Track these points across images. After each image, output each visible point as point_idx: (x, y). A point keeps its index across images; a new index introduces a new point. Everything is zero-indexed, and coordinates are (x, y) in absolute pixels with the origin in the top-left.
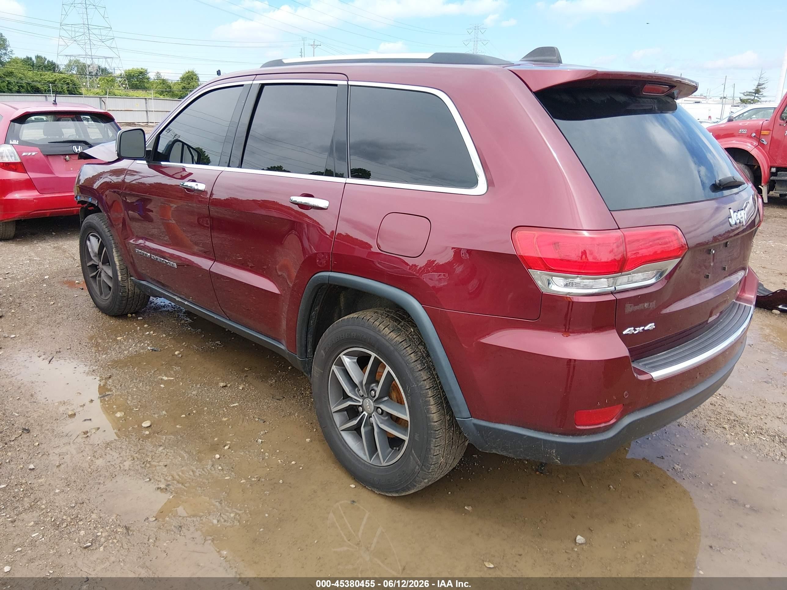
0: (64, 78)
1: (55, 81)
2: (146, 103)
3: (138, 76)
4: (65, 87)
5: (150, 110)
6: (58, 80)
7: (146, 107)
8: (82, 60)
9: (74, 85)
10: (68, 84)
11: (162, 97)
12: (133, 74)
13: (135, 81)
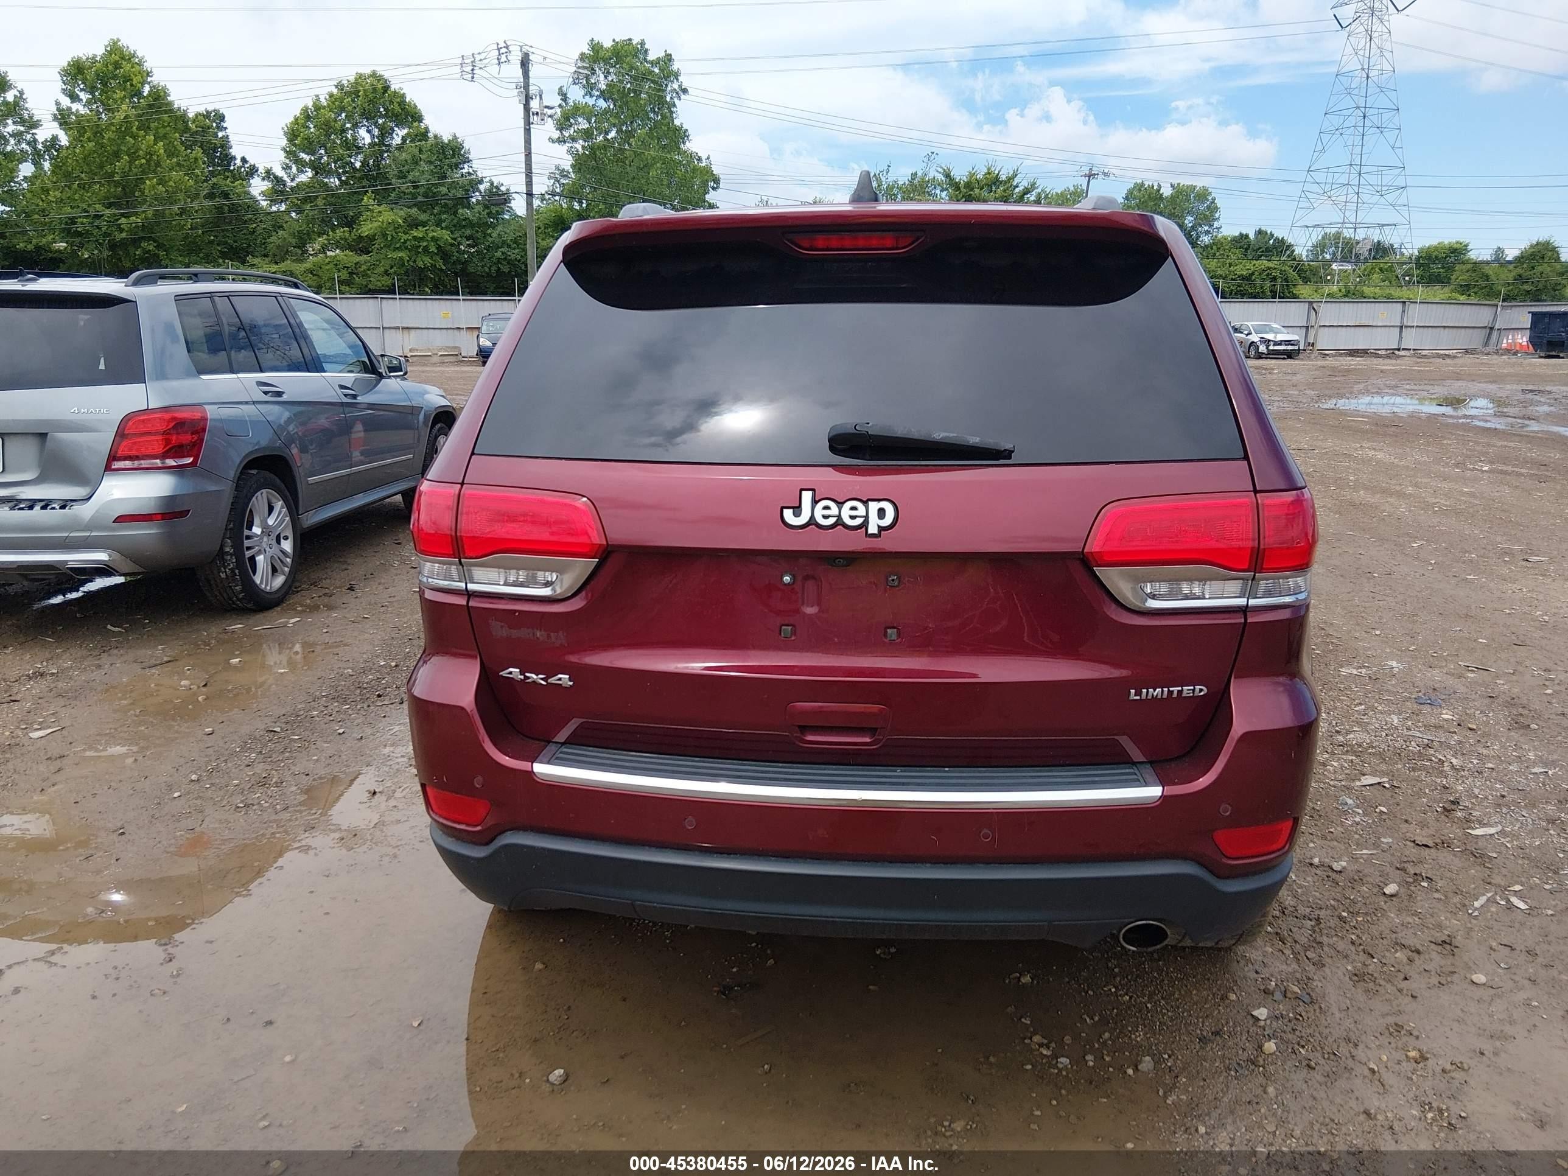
0: (1269, 268)
1: (1253, 274)
2: (1403, 311)
3: (1446, 257)
4: (1268, 285)
5: (1409, 324)
6: (1256, 273)
7: (1402, 318)
8: (1348, 233)
9: (1286, 280)
10: (1274, 279)
11: (1462, 298)
12: (1434, 254)
13: (1436, 268)
